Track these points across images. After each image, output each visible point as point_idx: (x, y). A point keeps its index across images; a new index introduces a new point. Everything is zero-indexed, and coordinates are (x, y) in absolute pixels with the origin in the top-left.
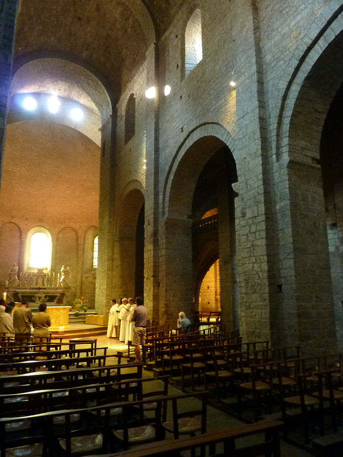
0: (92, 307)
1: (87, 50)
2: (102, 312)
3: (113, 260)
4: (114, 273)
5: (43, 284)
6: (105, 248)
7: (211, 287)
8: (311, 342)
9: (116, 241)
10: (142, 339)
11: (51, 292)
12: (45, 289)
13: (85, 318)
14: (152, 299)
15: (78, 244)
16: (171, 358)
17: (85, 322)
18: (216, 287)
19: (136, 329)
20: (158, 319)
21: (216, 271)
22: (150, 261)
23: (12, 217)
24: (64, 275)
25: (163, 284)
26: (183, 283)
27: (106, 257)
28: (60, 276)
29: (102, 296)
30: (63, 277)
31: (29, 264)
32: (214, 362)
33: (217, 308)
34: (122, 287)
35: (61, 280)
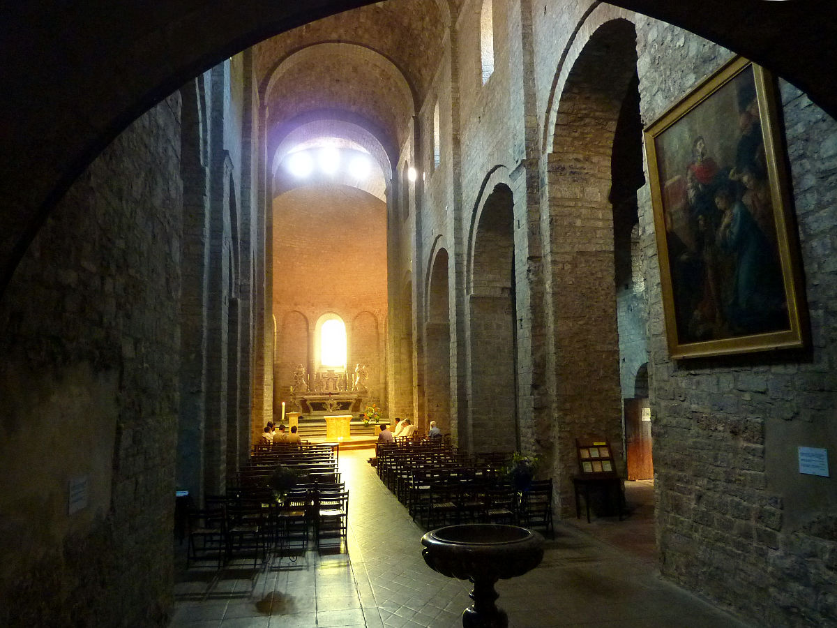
1: (354, 104)
5: (335, 389)
8: (486, 447)
9: (402, 339)
11: (344, 397)
12: (338, 394)
15: (378, 334)
23: (296, 305)
24: (360, 375)
28: (355, 378)
30: (358, 378)
31: (321, 362)
35: (356, 383)
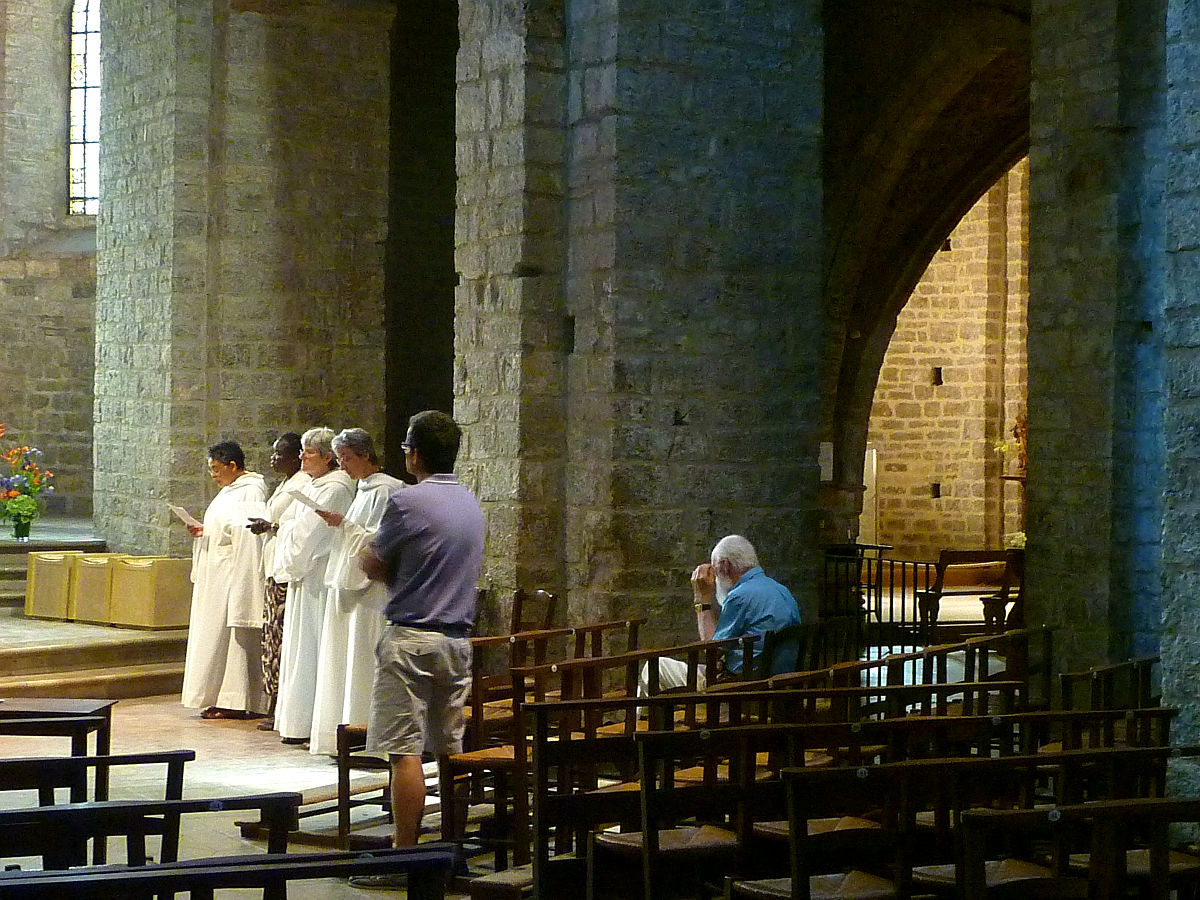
0: (72, 504)
2: (144, 533)
3: (217, 149)
4: (231, 252)
6: (159, 59)
7: (962, 374)
10: (437, 714)
13: (22, 575)
14: (514, 441)
16: (652, 840)
17: (20, 602)
18: (994, 375)
19: (395, 644)
20: (557, 580)
21: (997, 253)
22: (501, 158)
25: (602, 326)
26: (748, 326)
27: (167, 130)
29: (145, 417)
32: (960, 873)
33: (994, 524)
34: (286, 358)
